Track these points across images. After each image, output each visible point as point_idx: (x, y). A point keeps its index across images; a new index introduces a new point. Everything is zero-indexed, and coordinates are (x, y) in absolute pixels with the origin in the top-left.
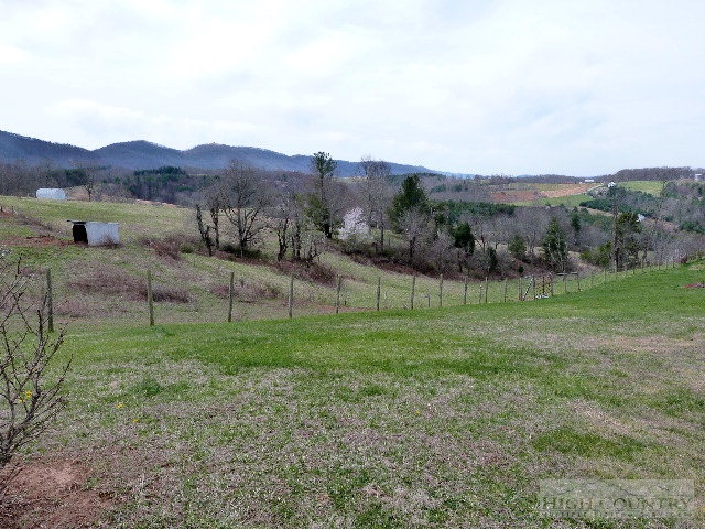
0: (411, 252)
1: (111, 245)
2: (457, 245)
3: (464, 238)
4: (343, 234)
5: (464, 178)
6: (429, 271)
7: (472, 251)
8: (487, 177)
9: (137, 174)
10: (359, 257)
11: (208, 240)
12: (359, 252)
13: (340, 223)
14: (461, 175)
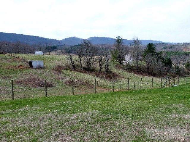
0: (148, 68)
1: (40, 68)
2: (165, 66)
3: (168, 63)
4: (125, 62)
5: (174, 44)
6: (154, 75)
7: (170, 68)
8: (181, 43)
9: (72, 46)
10: (129, 70)
11: (74, 66)
12: (129, 69)
13: (124, 59)
14: (172, 43)
